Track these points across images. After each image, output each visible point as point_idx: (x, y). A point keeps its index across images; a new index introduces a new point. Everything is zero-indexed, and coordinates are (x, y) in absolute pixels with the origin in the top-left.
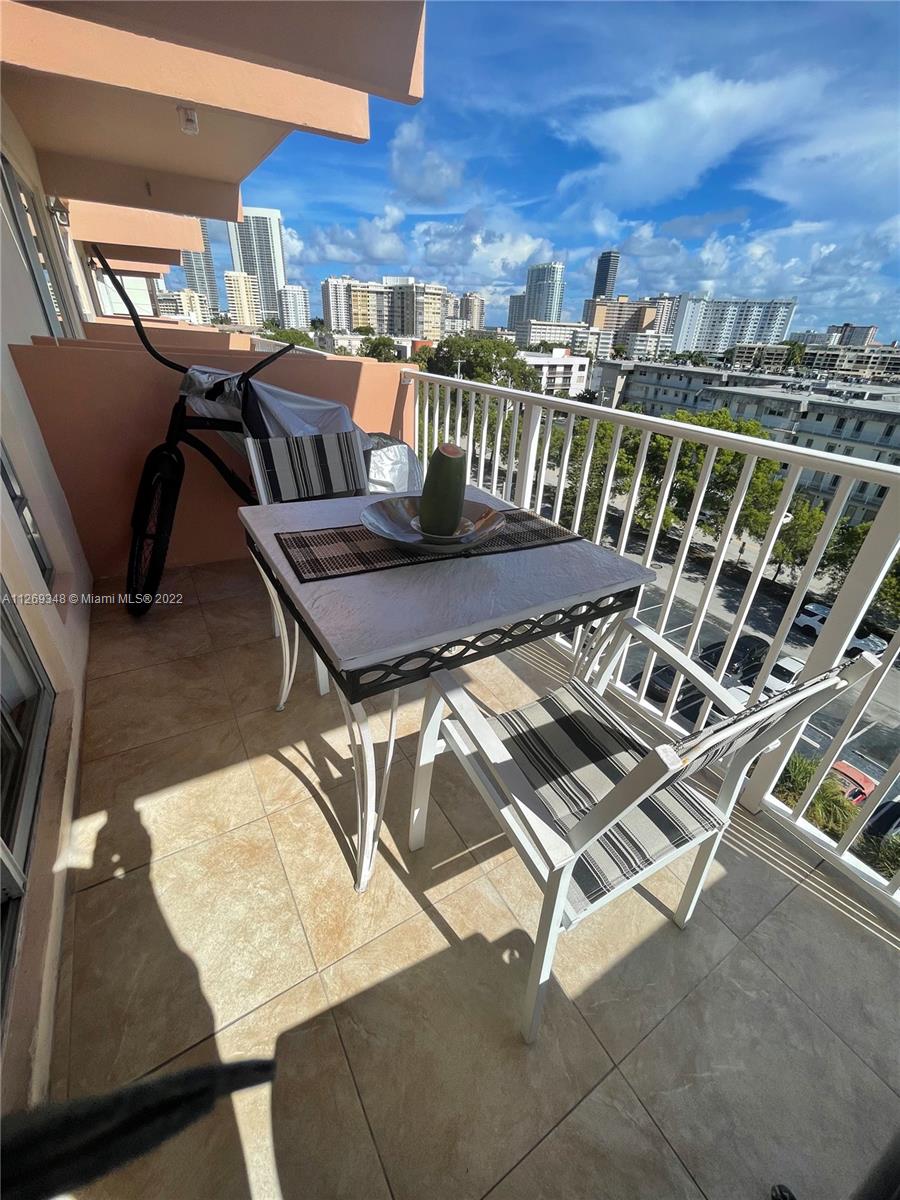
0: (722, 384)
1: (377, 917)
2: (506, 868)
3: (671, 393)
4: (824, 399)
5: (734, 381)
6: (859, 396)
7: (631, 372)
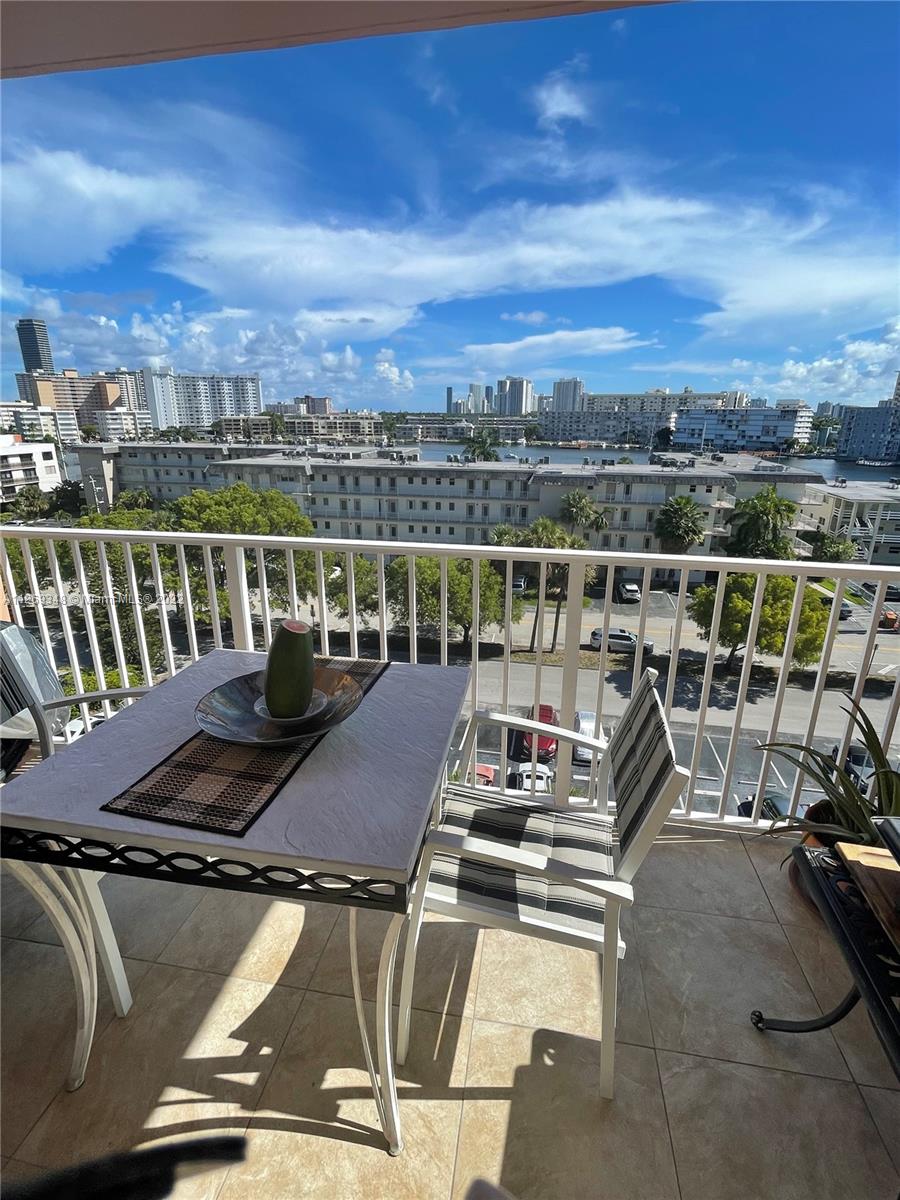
0: (225, 457)
1: (436, 1155)
2: (482, 997)
3: (174, 472)
4: (321, 461)
5: (234, 453)
6: (346, 456)
7: (116, 456)
